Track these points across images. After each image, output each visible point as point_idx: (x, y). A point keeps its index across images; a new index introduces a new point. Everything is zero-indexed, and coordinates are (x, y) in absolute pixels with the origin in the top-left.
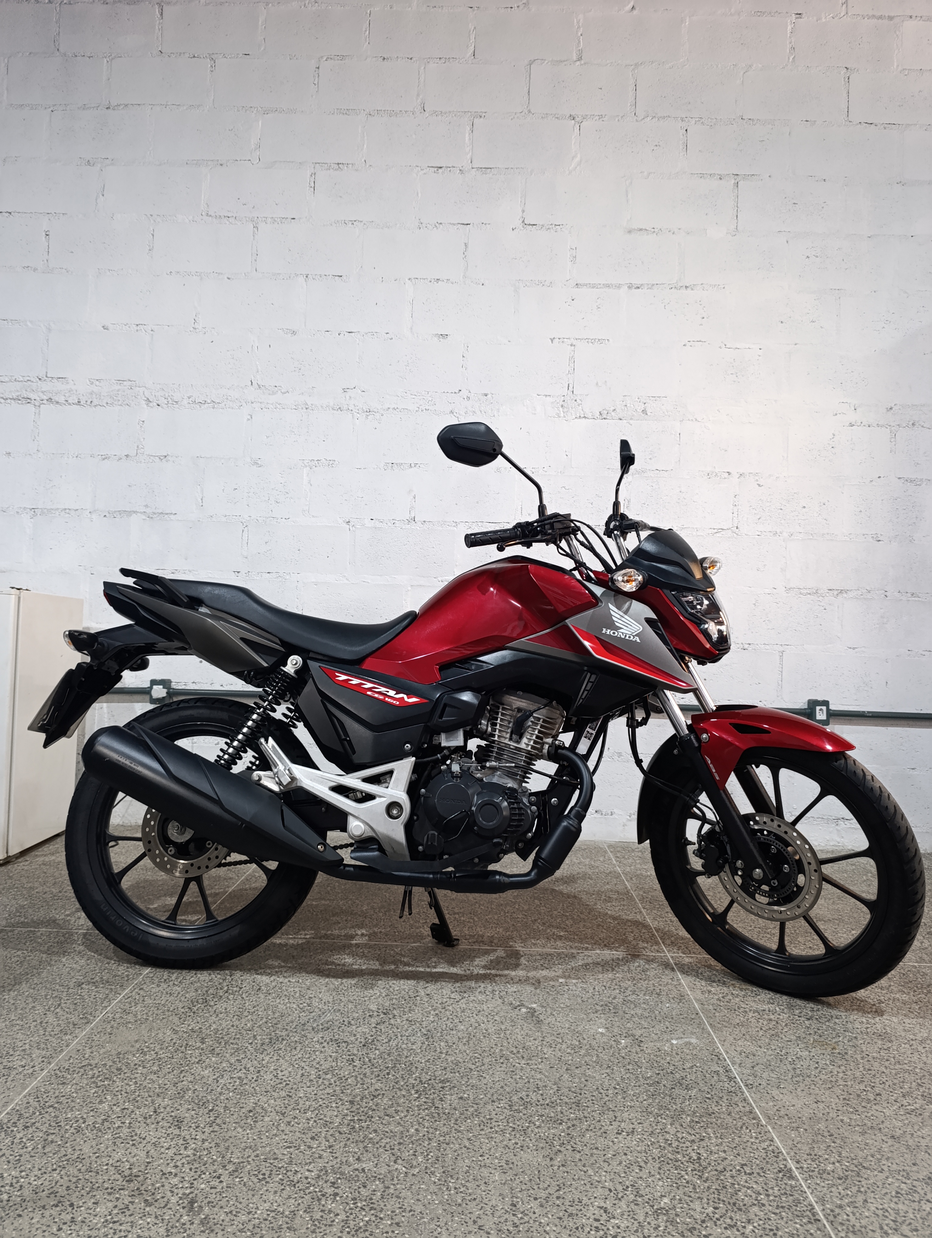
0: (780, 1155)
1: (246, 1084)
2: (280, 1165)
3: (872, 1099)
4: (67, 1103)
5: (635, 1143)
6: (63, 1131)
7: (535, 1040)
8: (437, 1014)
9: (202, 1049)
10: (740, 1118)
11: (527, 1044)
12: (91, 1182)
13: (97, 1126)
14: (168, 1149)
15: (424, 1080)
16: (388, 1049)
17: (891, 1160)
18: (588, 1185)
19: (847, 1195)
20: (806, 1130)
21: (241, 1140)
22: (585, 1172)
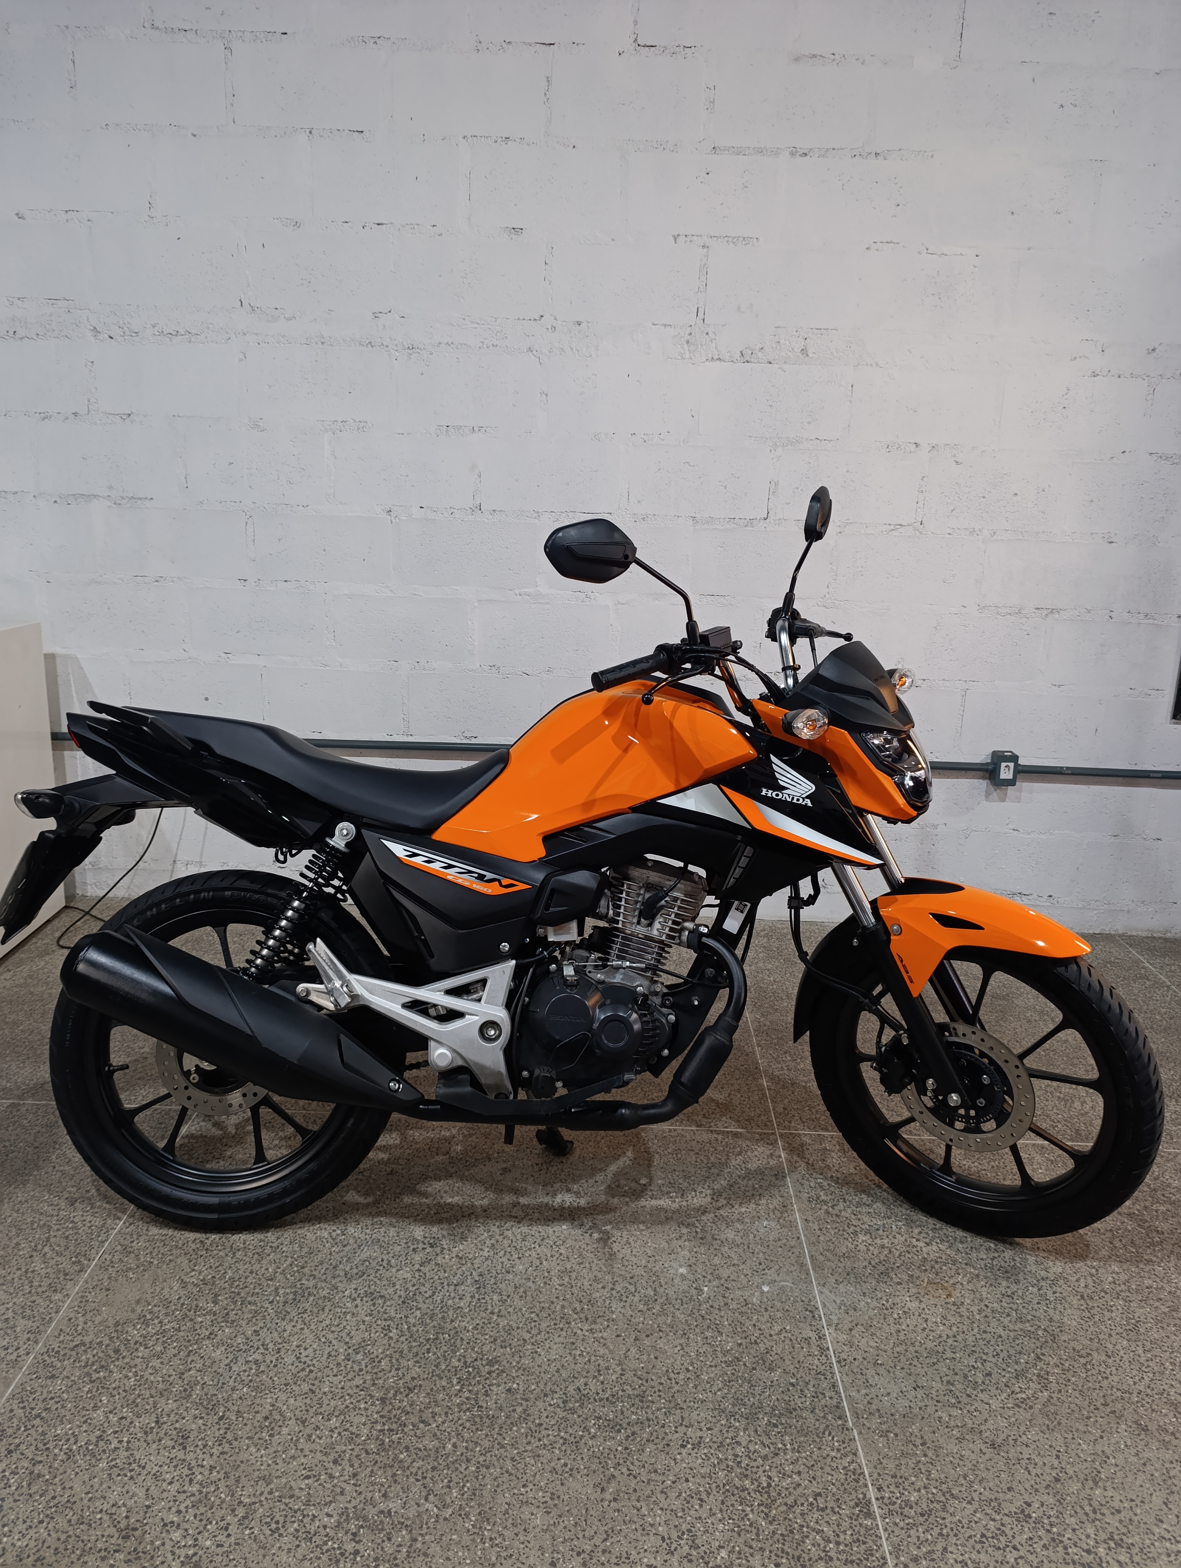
0: (861, 1477)
1: (263, 1371)
2: (296, 1507)
3: (980, 1381)
4: (57, 1409)
5: (700, 1461)
6: (51, 1457)
7: (603, 1288)
8: (493, 1245)
9: (215, 1315)
10: (824, 1417)
11: (594, 1296)
12: (83, 1541)
13: (90, 1448)
14: (171, 1483)
15: (469, 1360)
16: (431, 1308)
17: (984, 1484)
18: (640, 1531)
19: (927, 1540)
20: (896, 1435)
21: (254, 1467)
22: (638, 1510)
